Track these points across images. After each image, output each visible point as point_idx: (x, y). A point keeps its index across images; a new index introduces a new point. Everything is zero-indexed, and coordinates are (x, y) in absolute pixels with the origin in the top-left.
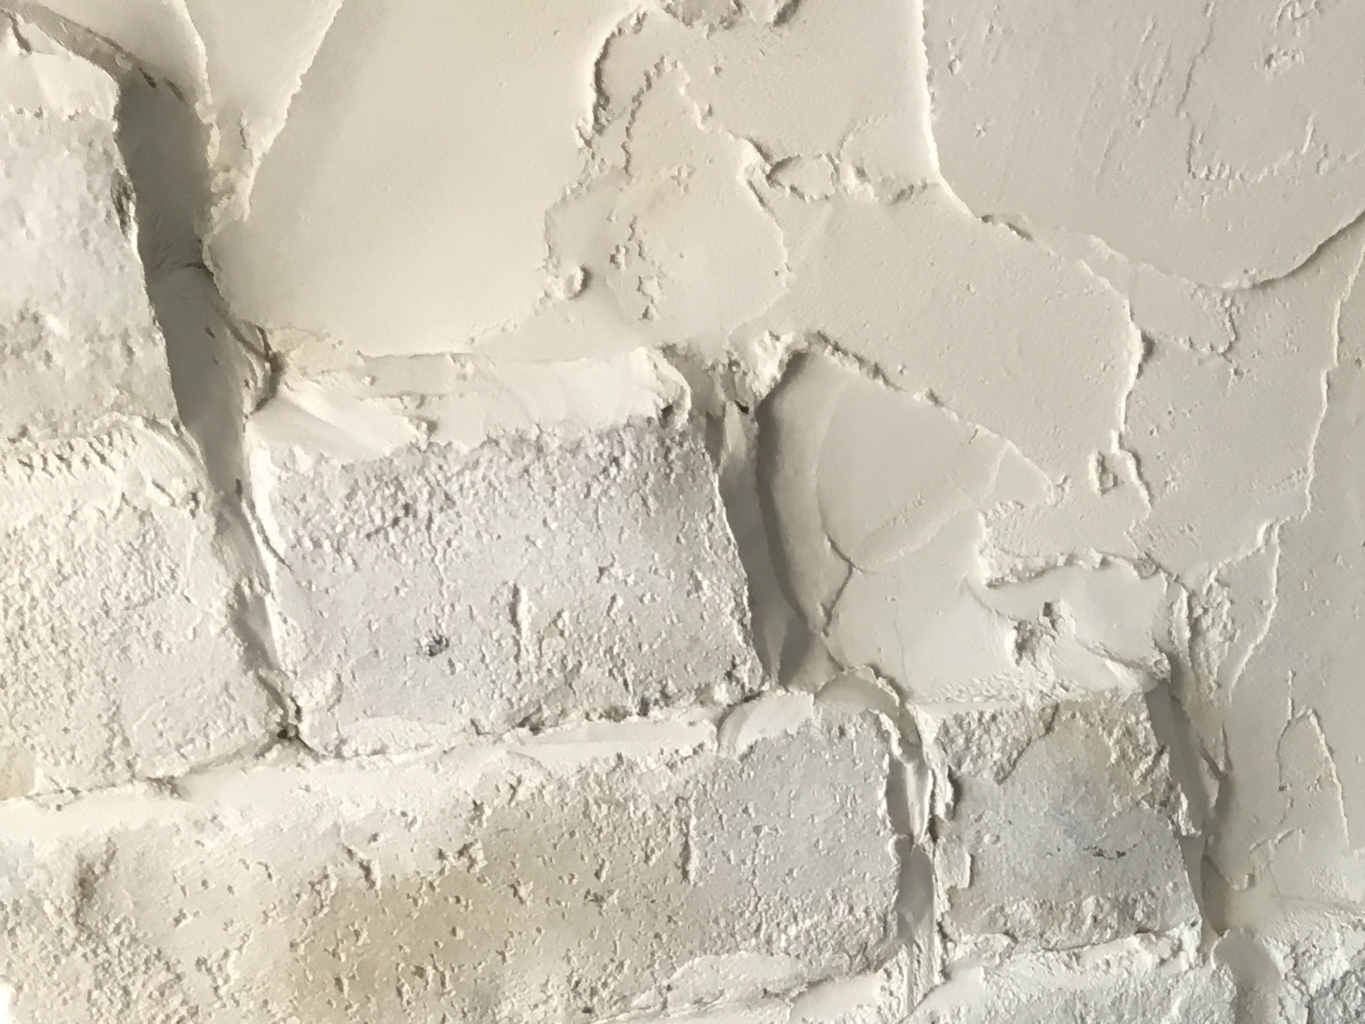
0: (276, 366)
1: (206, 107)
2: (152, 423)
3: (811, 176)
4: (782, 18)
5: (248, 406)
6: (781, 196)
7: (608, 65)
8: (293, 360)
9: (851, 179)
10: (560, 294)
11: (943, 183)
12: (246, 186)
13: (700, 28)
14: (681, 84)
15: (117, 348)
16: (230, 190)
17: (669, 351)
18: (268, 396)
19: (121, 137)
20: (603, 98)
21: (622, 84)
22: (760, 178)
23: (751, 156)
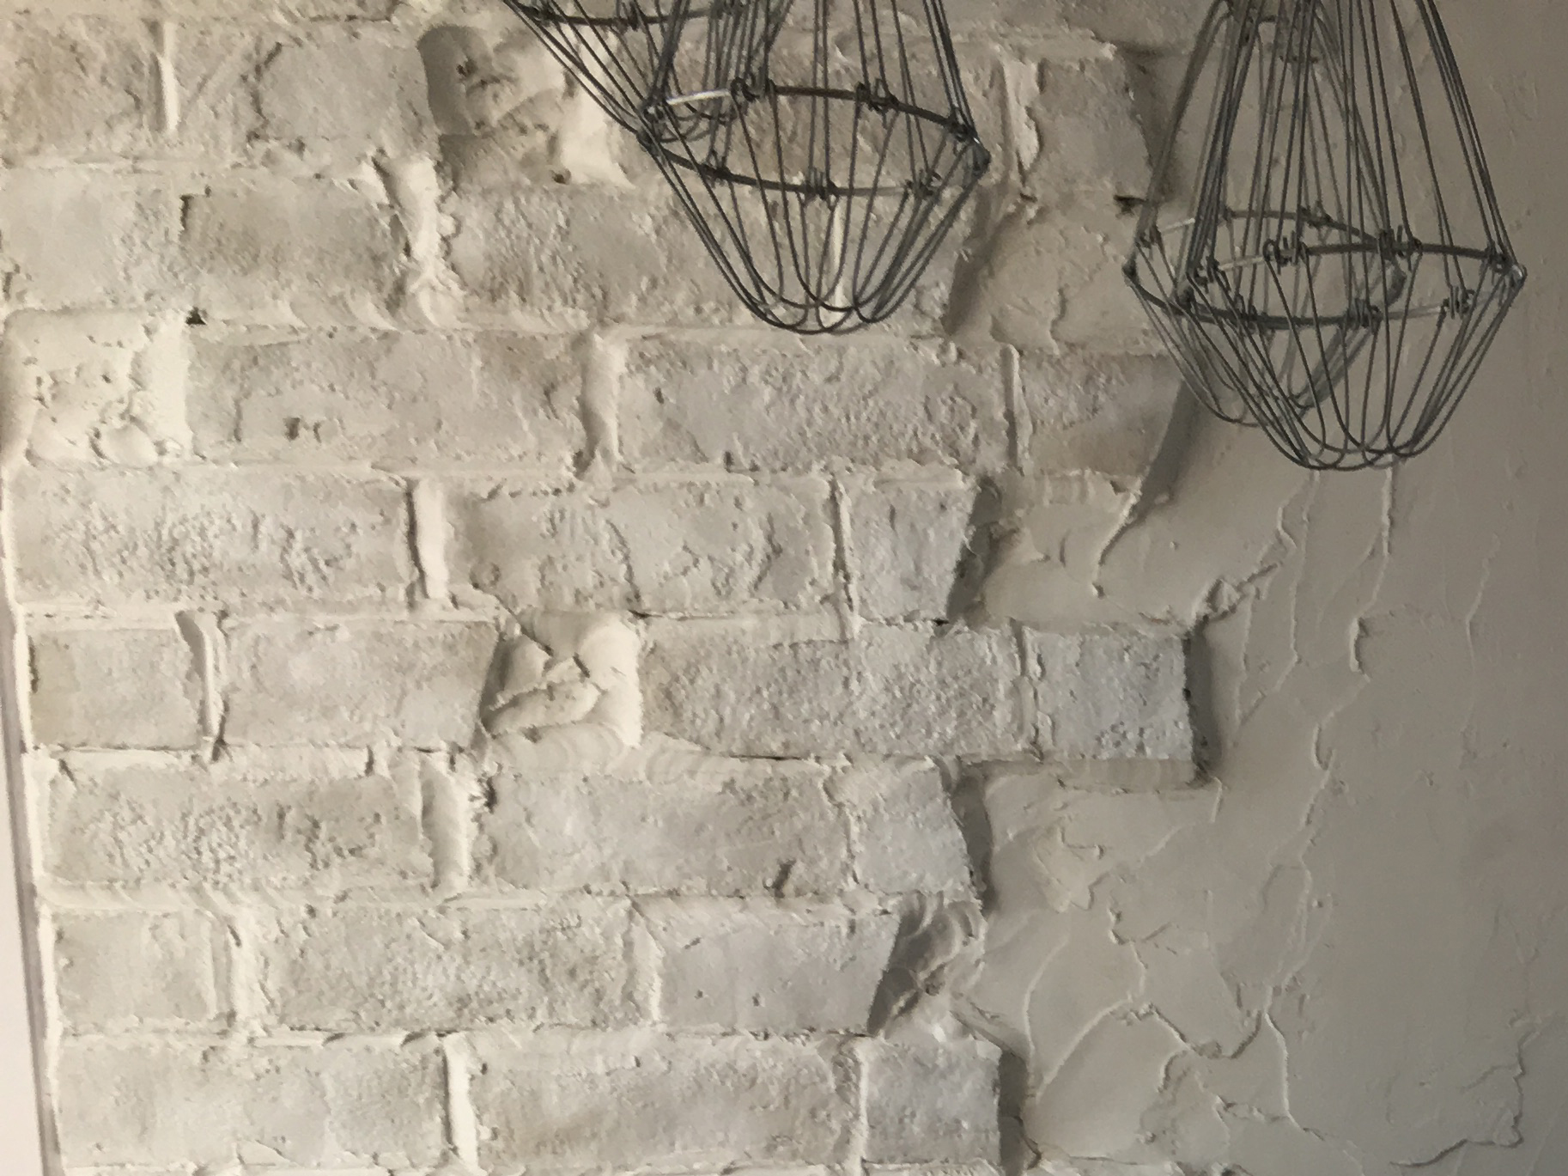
0: (1039, 1156)
1: (1031, 1067)
2: (990, 1163)
3: (1241, 1111)
4: (1235, 1056)
5: (1025, 1165)
6: (1227, 1115)
7: (1171, 1068)
8: (1045, 1155)
9: (1256, 1113)
10: (1142, 1141)
11: (1290, 1116)
12: (1039, 1094)
13: (1205, 1057)
14: (1197, 1076)
15: (983, 1135)
16: (1033, 1096)
17: (1179, 1164)
18: (1034, 1164)
19: (999, 1068)
20: (1167, 1078)
21: (1175, 1074)
22: (1222, 1110)
23: (1218, 1100)
